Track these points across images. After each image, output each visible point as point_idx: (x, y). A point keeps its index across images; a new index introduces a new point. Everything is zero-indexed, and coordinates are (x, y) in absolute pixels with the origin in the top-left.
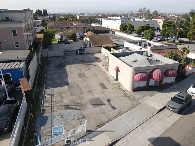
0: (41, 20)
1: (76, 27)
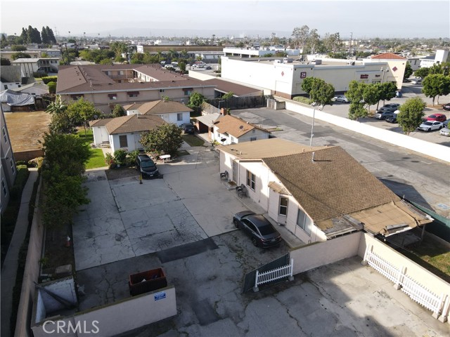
1: (161, 91)
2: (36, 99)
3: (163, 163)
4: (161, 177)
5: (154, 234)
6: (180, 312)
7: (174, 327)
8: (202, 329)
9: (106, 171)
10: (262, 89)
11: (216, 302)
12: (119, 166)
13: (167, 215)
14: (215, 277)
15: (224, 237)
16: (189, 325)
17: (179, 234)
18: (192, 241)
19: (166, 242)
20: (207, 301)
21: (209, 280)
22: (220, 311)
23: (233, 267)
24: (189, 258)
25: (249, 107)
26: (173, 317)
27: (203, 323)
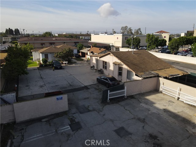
3: (64, 65)
4: (64, 69)
5: (59, 85)
6: (70, 109)
7: (67, 114)
8: (81, 115)
9: (37, 67)
11: (89, 106)
12: (44, 66)
13: (65, 80)
14: (88, 98)
15: (93, 86)
16: (75, 113)
17: (71, 85)
18: (77, 87)
19: (64, 88)
20: (84, 105)
21: (85, 99)
22: (90, 108)
23: (97, 95)
24: (75, 92)
26: (66, 111)
27: (81, 113)
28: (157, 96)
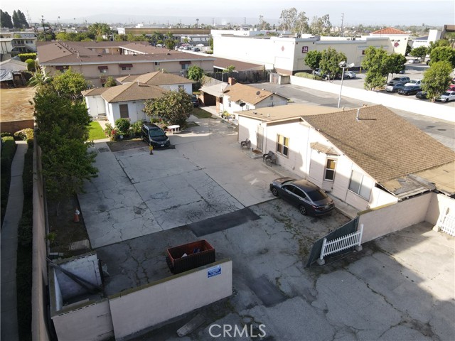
0: (10, 39)
1: (156, 63)
2: (14, 75)
3: (172, 134)
4: (173, 147)
5: (180, 205)
6: (235, 291)
7: (232, 310)
8: (269, 311)
9: (107, 143)
10: (263, 64)
11: (277, 279)
12: (122, 137)
13: (189, 186)
14: (266, 250)
15: (264, 207)
16: (250, 307)
17: (209, 205)
18: (227, 212)
19: (196, 214)
20: (264, 277)
21: (261, 253)
22: (286, 289)
23: (285, 239)
24: (229, 230)
25: (251, 83)
26: (228, 298)
27: (268, 305)
28: (435, 244)
